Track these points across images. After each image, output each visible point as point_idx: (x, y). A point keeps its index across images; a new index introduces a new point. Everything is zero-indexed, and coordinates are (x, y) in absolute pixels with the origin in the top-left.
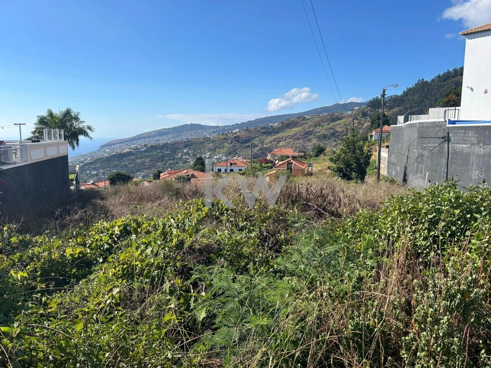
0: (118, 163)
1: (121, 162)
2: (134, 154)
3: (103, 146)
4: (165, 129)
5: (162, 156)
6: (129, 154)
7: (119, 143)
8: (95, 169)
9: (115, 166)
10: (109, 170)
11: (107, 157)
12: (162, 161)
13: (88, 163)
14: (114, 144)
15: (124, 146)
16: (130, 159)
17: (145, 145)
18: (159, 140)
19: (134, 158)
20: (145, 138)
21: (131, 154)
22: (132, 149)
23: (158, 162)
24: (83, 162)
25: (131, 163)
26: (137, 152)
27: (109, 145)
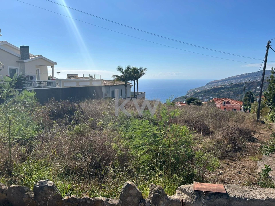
0: (214, 93)
1: (216, 93)
2: (224, 89)
3: (207, 84)
4: (247, 74)
5: (241, 90)
6: (221, 88)
7: (217, 82)
8: (201, 96)
9: (212, 95)
10: (209, 97)
11: (208, 90)
12: (241, 93)
13: (198, 93)
14: (214, 83)
15: (220, 84)
16: (221, 92)
17: (232, 84)
18: (242, 81)
19: (223, 91)
20: (232, 79)
21: (222, 89)
22: (223, 85)
23: (238, 94)
24: (195, 92)
25: (221, 94)
26: (226, 87)
27: (211, 83)
